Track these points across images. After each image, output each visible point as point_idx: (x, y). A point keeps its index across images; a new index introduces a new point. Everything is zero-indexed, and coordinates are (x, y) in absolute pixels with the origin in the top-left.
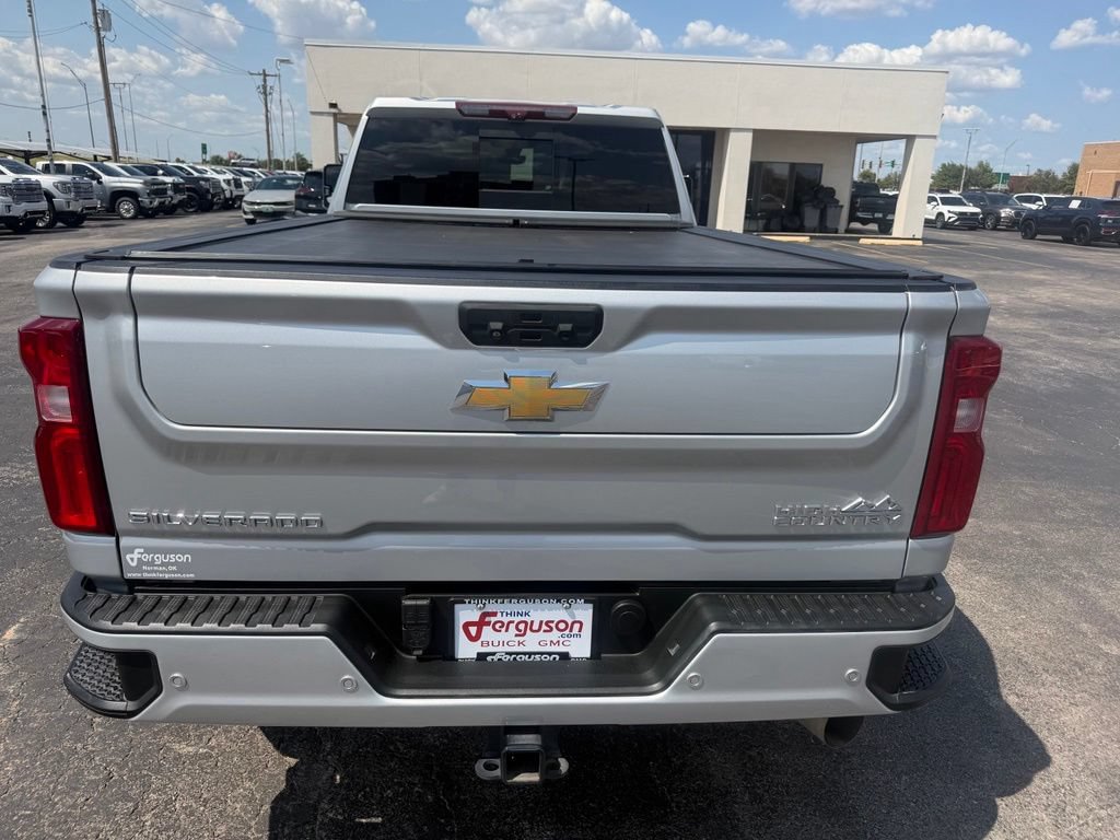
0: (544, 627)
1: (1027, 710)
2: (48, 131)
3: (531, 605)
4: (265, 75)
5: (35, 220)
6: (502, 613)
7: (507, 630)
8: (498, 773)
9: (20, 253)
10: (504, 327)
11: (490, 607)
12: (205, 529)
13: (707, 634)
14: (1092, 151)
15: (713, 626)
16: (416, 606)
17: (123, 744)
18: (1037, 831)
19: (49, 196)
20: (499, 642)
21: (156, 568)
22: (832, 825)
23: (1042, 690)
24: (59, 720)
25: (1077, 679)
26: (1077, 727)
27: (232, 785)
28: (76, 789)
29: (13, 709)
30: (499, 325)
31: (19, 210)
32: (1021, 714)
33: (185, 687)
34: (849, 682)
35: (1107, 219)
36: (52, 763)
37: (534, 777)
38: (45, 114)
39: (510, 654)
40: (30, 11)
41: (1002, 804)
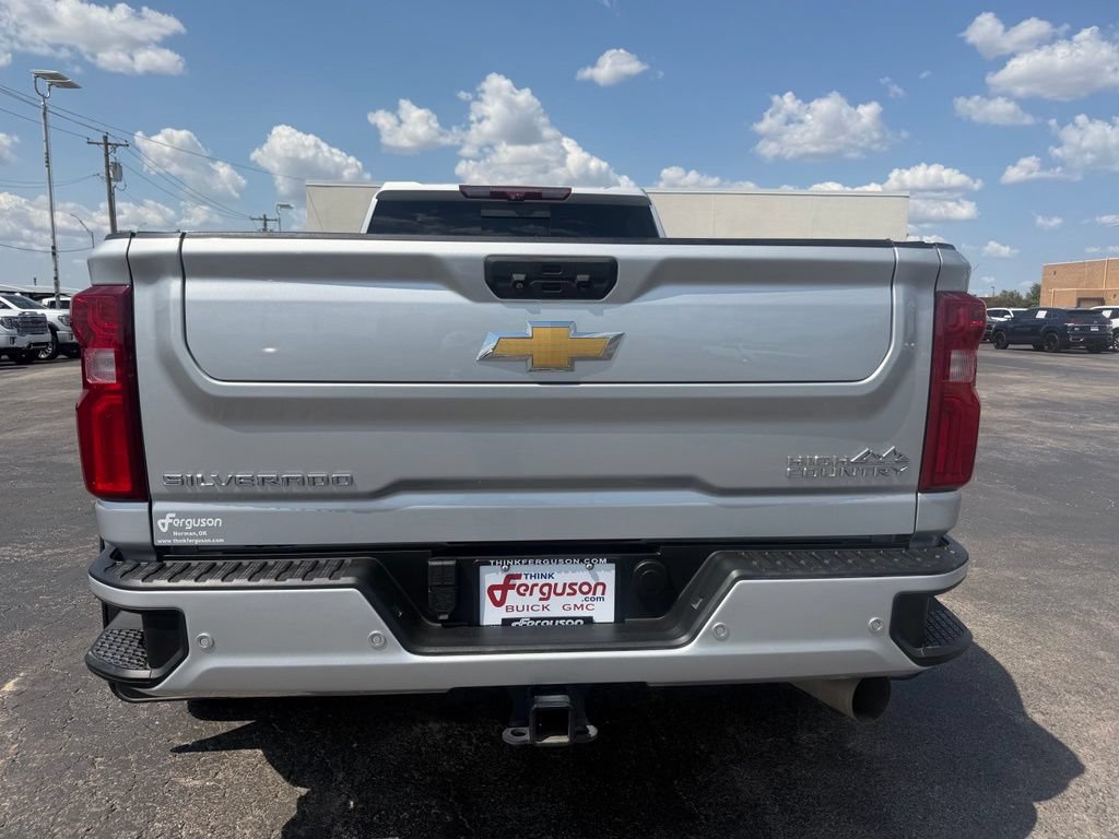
0: (568, 590)
1: (1054, 725)
2: (56, 270)
3: (554, 566)
4: (266, 220)
5: (38, 351)
6: (526, 575)
7: (531, 594)
8: (527, 737)
9: (23, 378)
10: (526, 278)
11: (515, 570)
12: (237, 490)
13: (729, 581)
14: (1051, 271)
15: (734, 574)
16: (443, 566)
17: (125, 780)
18: (1079, 830)
19: (54, 329)
20: (523, 606)
21: (186, 534)
22: (868, 831)
23: (1067, 708)
24: (60, 761)
25: (1101, 698)
26: (1107, 739)
27: (242, 814)
28: (77, 821)
29: (11, 751)
30: (522, 277)
31: (23, 341)
32: (1048, 730)
33: (211, 649)
34: (873, 631)
35: (1074, 327)
36: (52, 798)
37: (564, 739)
38: (54, 254)
39: (535, 619)
40: (47, 162)
41: (1040, 807)
